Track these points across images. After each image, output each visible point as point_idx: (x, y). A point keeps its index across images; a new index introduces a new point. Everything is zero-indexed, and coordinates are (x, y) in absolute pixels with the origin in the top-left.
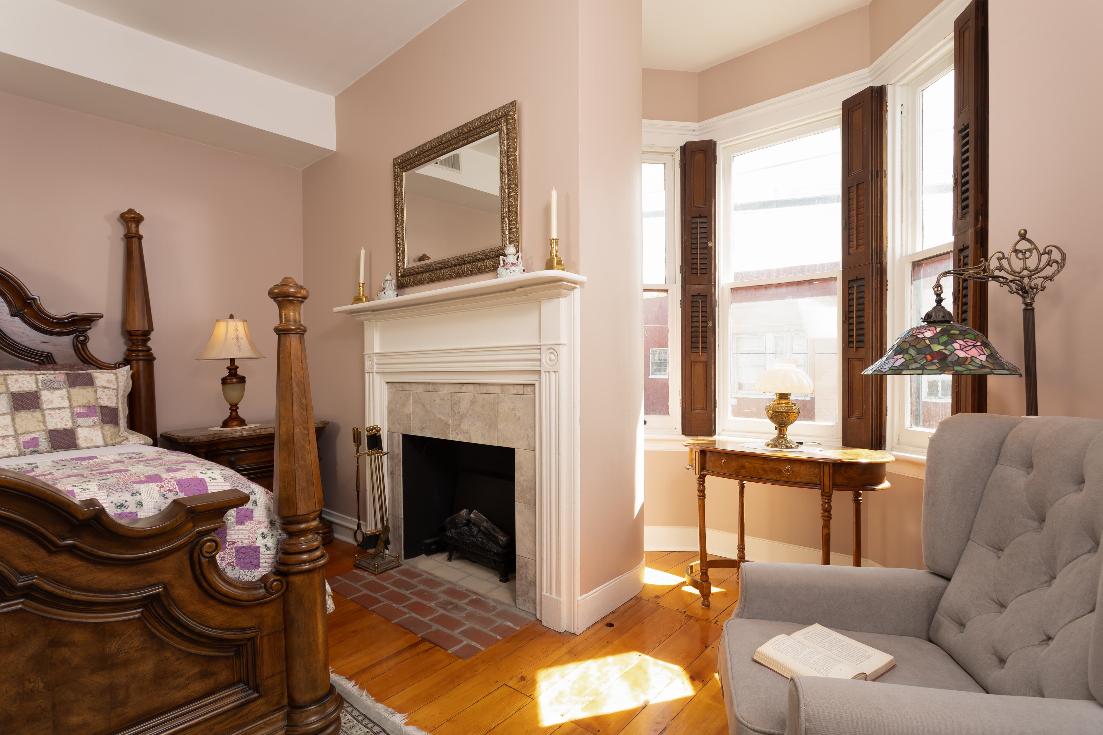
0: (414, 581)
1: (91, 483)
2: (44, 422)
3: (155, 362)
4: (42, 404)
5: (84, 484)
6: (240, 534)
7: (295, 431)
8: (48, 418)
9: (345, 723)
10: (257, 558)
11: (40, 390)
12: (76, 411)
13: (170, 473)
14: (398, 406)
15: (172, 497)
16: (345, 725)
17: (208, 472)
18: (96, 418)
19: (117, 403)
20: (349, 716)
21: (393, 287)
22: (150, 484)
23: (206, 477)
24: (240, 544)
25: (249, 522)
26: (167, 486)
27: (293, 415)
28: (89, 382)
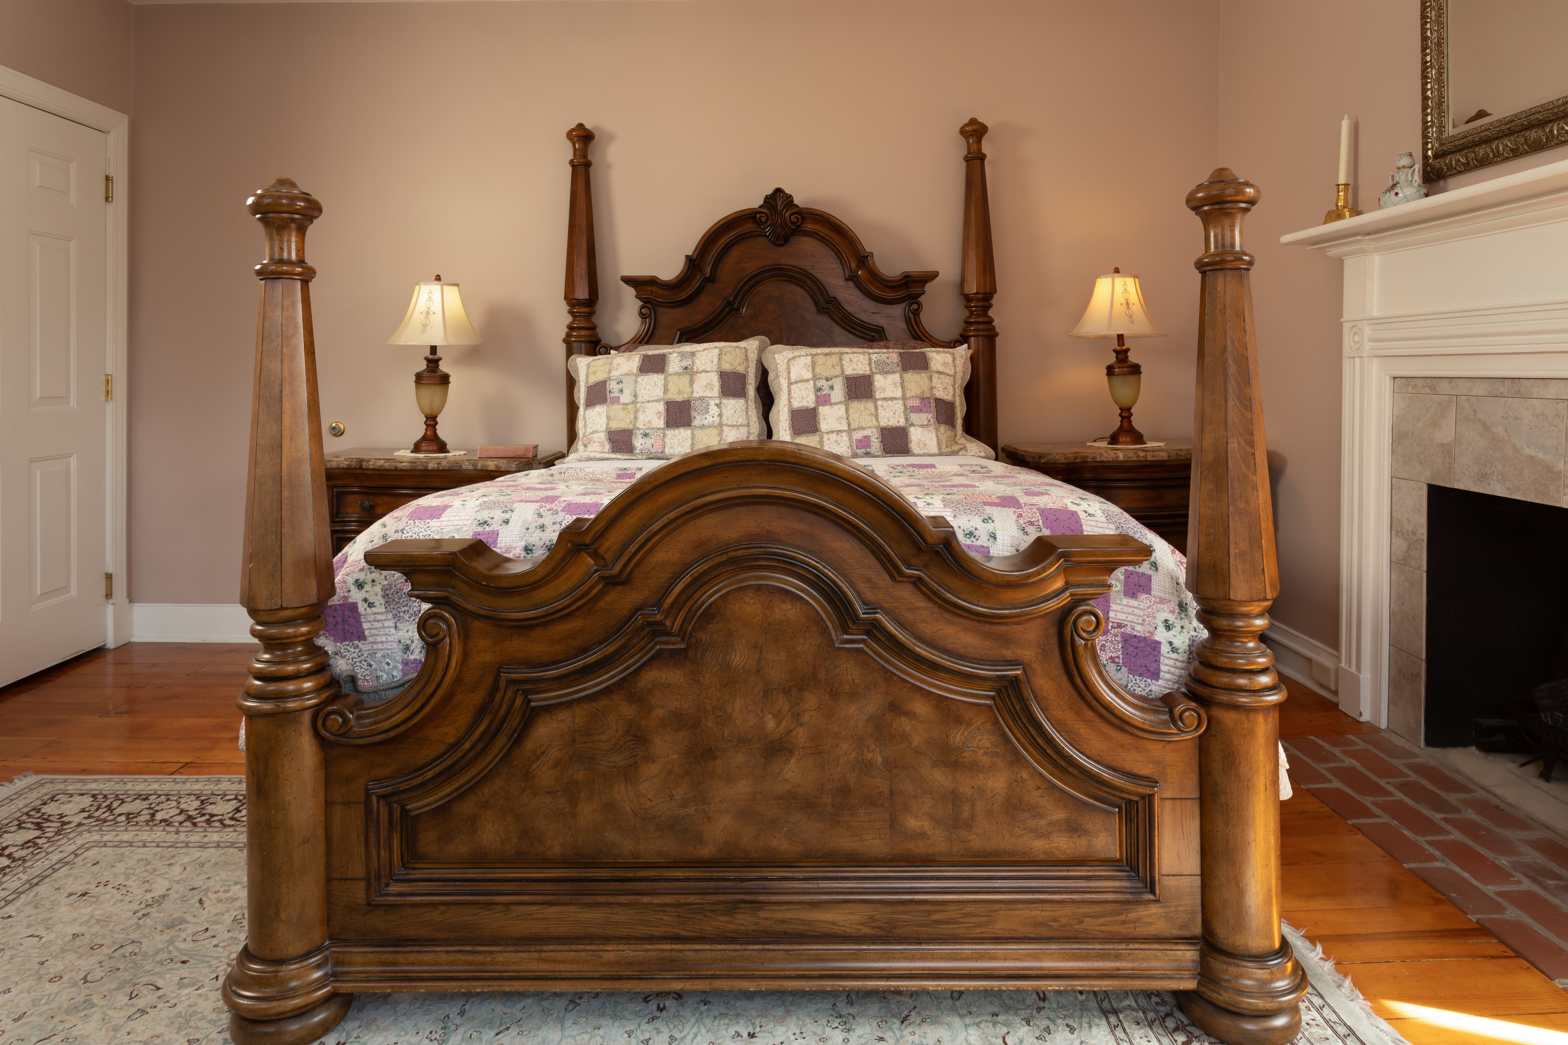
0: (1453, 798)
1: (934, 496)
2: (876, 416)
3: (997, 339)
4: (875, 391)
5: (927, 497)
6: (1129, 614)
7: (1230, 446)
8: (880, 410)
9: (1307, 1024)
10: (1156, 661)
11: (873, 373)
12: (910, 403)
13: (1030, 497)
14: (1420, 425)
15: (1033, 535)
16: (1307, 1027)
17: (1082, 502)
18: (931, 415)
19: (954, 396)
20: (1314, 1014)
21: (1417, 178)
22: (1005, 509)
23: (1079, 510)
24: (1129, 630)
25: (1145, 596)
26: (1027, 515)
27: (1226, 416)
28: (923, 364)
